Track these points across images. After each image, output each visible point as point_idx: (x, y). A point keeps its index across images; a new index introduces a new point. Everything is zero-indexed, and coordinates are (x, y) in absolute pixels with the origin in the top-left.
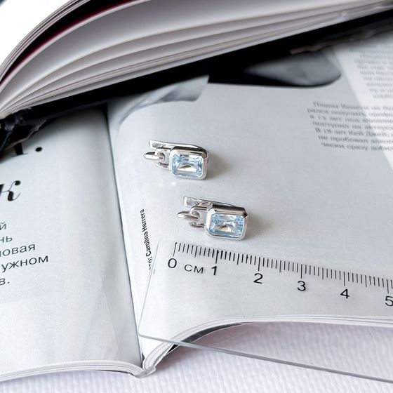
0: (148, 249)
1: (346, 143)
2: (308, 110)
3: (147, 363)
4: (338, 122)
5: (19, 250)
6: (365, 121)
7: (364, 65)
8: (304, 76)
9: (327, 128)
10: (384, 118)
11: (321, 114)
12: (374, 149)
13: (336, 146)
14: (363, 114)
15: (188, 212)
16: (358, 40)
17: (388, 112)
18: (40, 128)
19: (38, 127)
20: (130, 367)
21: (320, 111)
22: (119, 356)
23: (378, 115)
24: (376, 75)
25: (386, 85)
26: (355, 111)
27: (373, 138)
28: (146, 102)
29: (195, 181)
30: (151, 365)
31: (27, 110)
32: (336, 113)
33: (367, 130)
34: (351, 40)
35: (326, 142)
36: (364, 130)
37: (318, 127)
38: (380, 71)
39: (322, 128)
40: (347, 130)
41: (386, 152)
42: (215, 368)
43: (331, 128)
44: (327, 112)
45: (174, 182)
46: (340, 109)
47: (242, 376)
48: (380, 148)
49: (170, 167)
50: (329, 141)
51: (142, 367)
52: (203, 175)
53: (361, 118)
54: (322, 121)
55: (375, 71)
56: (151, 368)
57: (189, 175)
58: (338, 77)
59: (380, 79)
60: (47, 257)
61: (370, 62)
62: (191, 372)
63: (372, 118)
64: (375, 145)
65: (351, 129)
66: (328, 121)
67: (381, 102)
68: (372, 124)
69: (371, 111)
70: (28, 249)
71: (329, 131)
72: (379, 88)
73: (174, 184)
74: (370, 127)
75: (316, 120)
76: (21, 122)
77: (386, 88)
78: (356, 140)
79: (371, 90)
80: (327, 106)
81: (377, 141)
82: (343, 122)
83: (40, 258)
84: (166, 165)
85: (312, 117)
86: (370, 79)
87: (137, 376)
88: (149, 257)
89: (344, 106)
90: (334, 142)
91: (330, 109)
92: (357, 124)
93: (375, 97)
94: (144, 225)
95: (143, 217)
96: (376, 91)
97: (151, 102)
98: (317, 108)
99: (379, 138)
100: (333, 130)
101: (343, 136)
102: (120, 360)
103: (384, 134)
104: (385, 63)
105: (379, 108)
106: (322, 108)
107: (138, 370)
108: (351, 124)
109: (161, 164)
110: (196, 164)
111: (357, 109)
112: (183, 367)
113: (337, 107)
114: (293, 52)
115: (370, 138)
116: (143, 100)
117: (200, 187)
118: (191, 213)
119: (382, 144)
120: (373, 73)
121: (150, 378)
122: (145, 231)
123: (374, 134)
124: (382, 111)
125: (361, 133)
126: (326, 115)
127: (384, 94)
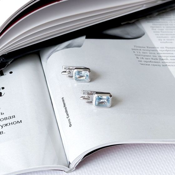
0: (68, 115)
1: (150, 63)
2: (132, 49)
3: (71, 166)
4: (146, 54)
5: (8, 118)
6: (158, 53)
7: (155, 28)
8: (128, 34)
9: (141, 57)
10: (166, 52)
11: (138, 51)
12: (164, 66)
13: (147, 65)
14: (157, 51)
15: (85, 97)
16: (151, 17)
17: (168, 49)
18: (11, 63)
19: (10, 62)
20: (64, 168)
21: (138, 50)
22: (59, 163)
23: (163, 51)
24: (161, 33)
25: (166, 37)
26: (153, 49)
27: (162, 61)
28: (58, 49)
29: (86, 83)
30: (73, 166)
31: (5, 54)
32: (145, 50)
33: (159, 58)
34: (148, 17)
35: (142, 63)
36: (158, 58)
37: (137, 56)
38: (162, 31)
39: (139, 57)
40: (150, 57)
41: (169, 67)
42: (101, 167)
43: (143, 57)
44: (140, 50)
45: (76, 84)
46: (146, 49)
47: (114, 170)
48: (166, 65)
49: (74, 77)
50: (143, 63)
51: (69, 168)
52: (89, 80)
53: (156, 52)
54: (139, 54)
55: (160, 31)
56: (73, 168)
57: (83, 81)
58: (144, 34)
59: (162, 35)
60: (21, 121)
61: (157, 27)
62: (91, 169)
63: (161, 52)
64: (164, 64)
65: (152, 57)
66: (141, 54)
67: (164, 45)
68: (161, 55)
69: (160, 49)
70: (12, 118)
71: (143, 58)
72: (162, 39)
73: (76, 85)
74: (161, 56)
75: (136, 53)
76: (3, 60)
77: (166, 39)
78: (155, 62)
79: (159, 40)
80: (140, 47)
81: (164, 62)
82: (148, 54)
83: (18, 121)
84: (72, 77)
85: (134, 52)
86: (158, 35)
87: (67, 172)
88: (68, 118)
89: (147, 47)
90: (146, 63)
91: (142, 49)
92: (154, 55)
93: (161, 42)
94: (64, 104)
95: (63, 101)
96: (161, 40)
97: (61, 49)
98: (136, 48)
99: (165, 61)
100: (144, 58)
101: (149, 60)
102: (60, 165)
103: (167, 59)
104: (164, 27)
105: (163, 48)
106: (138, 48)
107: (67, 169)
108: (152, 55)
109: (69, 76)
110: (85, 75)
111: (154, 49)
112: (87, 167)
113: (145, 47)
114: (122, 24)
115: (161, 61)
116: (57, 48)
117: (88, 86)
118: (86, 97)
119: (167, 64)
120: (159, 32)
121: (72, 173)
122: (65, 107)
123: (163, 59)
124: (165, 49)
125: (157, 59)
126: (140, 51)
127: (165, 41)
